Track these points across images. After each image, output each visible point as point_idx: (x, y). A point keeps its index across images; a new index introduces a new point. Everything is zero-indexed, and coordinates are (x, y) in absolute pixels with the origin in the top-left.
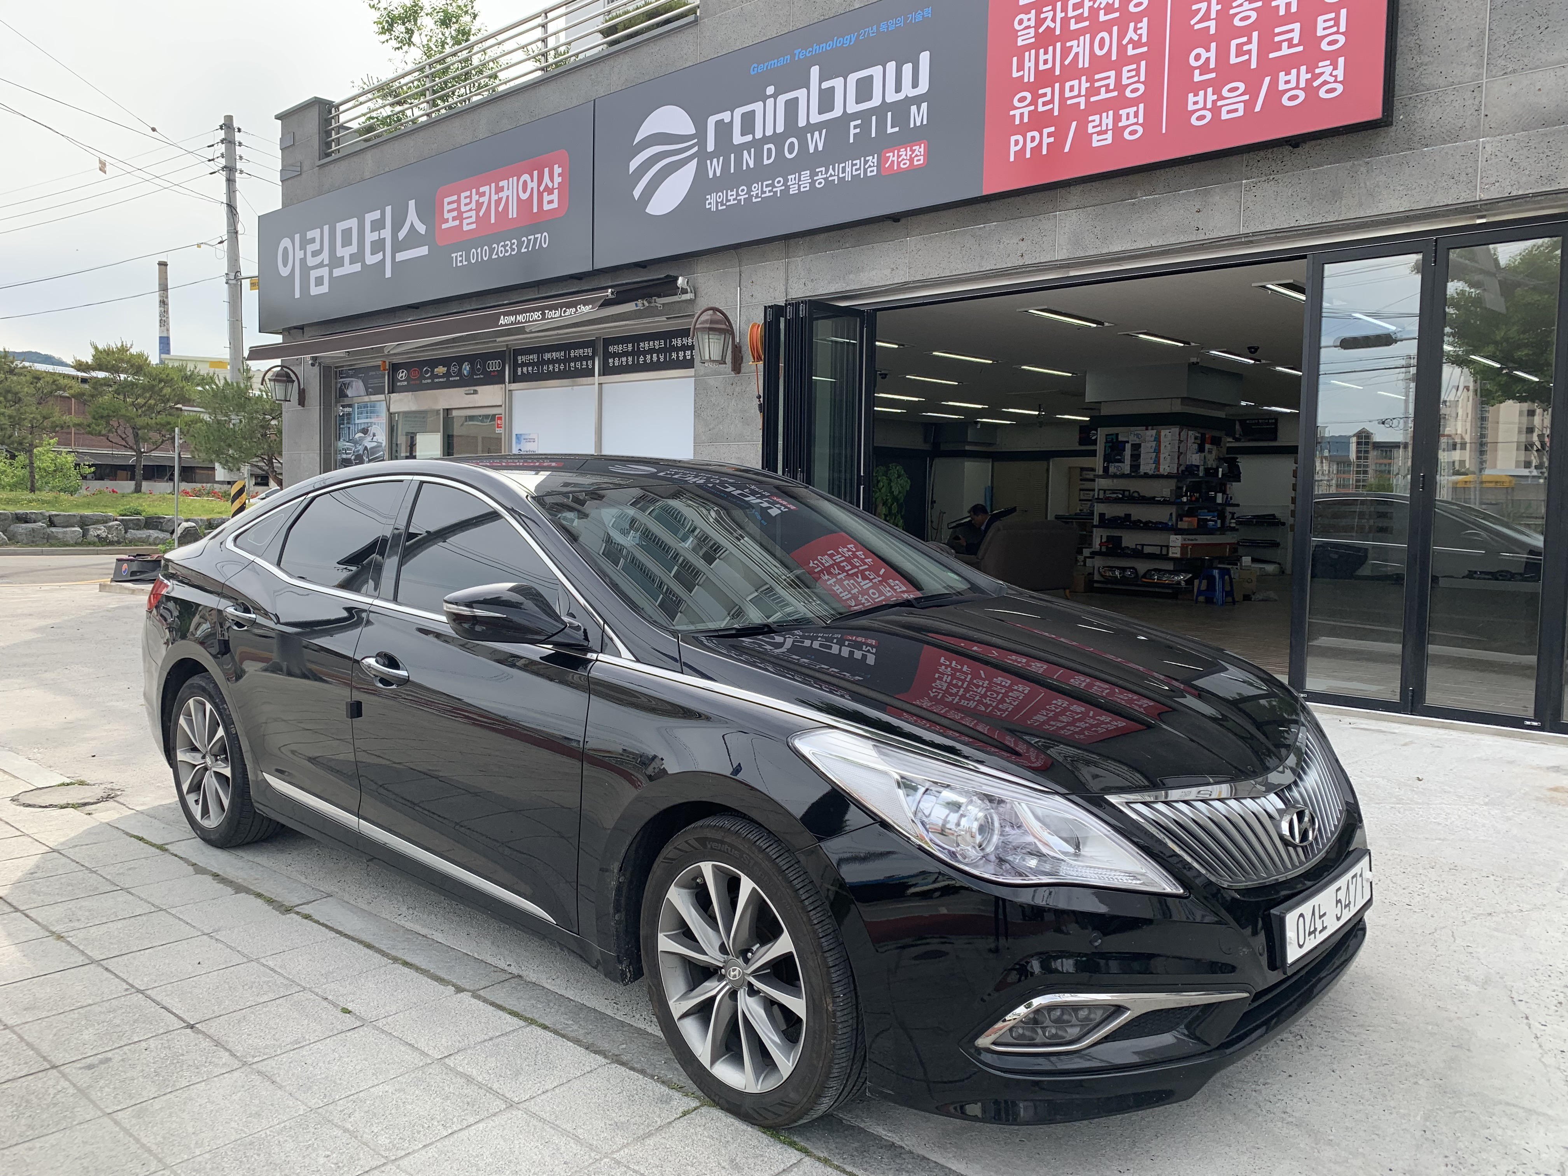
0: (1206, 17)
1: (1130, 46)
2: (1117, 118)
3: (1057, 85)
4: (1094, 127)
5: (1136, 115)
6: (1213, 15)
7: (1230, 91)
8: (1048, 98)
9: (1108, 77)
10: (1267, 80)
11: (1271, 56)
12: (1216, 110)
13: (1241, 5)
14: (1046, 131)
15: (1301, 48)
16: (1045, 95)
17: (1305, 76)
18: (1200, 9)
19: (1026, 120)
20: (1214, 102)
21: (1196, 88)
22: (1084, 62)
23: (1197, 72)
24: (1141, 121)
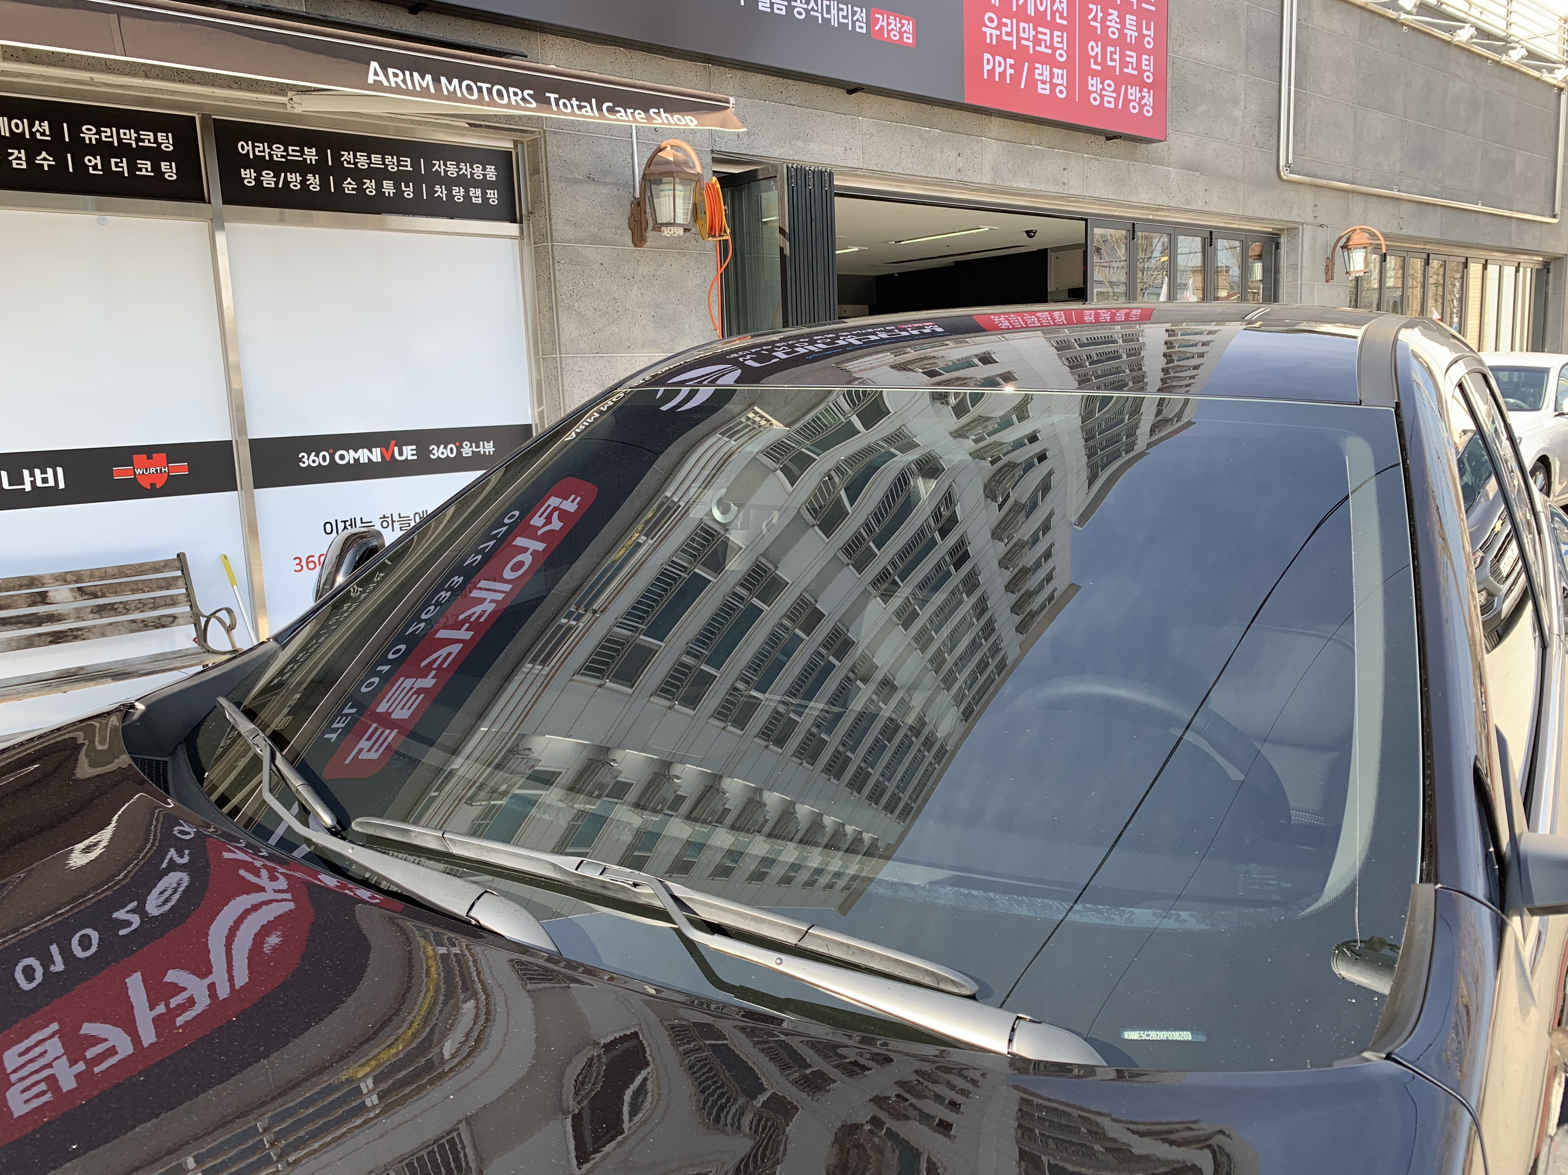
0: (1095, 19)
1: (1057, 14)
2: (1052, 75)
3: (1014, 20)
4: (1039, 75)
5: (1062, 78)
6: (1099, 20)
7: (1109, 86)
8: (1009, 30)
9: (1045, 34)
10: (1124, 87)
11: (1125, 70)
12: (1102, 97)
13: (1111, 21)
14: (1010, 61)
15: (1135, 73)
16: (1006, 25)
17: (1139, 95)
18: (1092, 10)
19: (994, 43)
20: (1101, 90)
21: (1095, 74)
22: (1031, 11)
23: (1092, 60)
24: (1065, 84)
